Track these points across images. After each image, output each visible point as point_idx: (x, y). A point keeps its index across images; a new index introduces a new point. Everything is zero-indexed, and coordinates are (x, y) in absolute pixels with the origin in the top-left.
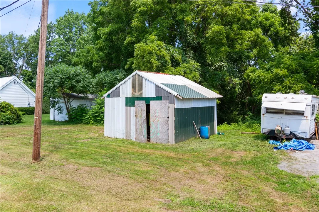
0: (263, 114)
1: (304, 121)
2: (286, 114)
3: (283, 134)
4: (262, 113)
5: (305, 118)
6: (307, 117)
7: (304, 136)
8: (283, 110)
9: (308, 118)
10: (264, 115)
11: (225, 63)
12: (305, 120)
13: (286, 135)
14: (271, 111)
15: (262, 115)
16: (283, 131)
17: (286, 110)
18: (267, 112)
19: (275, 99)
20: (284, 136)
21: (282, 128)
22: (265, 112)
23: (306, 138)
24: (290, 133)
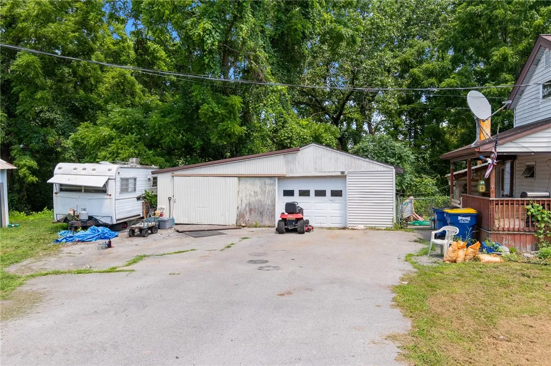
0: (56, 193)
1: (106, 201)
2: (85, 192)
3: (78, 221)
4: (54, 192)
5: (109, 197)
6: (111, 195)
7: (108, 221)
8: (81, 186)
9: (111, 197)
10: (58, 195)
11: (59, 114)
12: (109, 200)
13: (82, 222)
14: (65, 188)
15: (54, 194)
16: (78, 216)
17: (85, 187)
18: (61, 190)
19: (71, 171)
20: (79, 224)
21: (74, 212)
22: (58, 191)
23: (111, 223)
24: (87, 218)
